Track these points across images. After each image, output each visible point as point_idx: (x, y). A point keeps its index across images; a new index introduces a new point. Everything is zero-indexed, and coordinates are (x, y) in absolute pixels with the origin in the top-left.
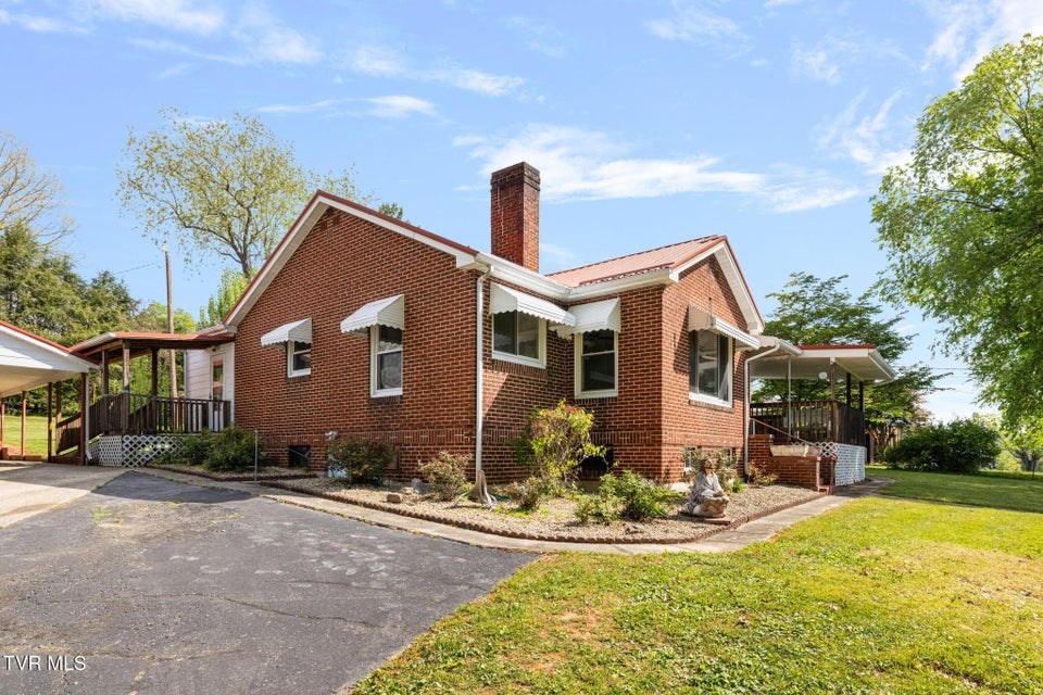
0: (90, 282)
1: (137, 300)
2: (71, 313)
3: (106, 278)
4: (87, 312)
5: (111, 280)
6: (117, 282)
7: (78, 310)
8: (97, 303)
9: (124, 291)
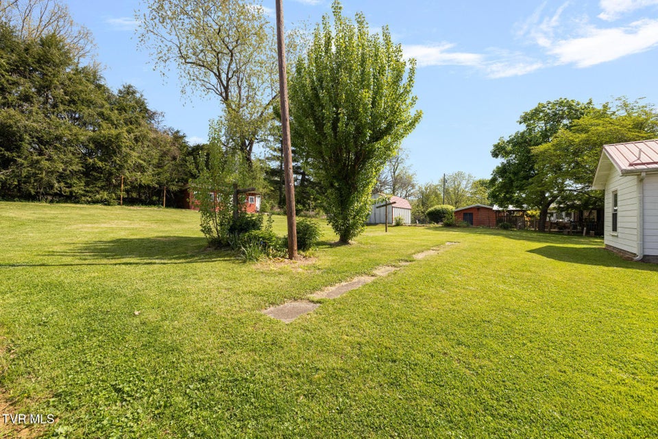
0: (116, 93)
1: (153, 110)
2: (101, 115)
3: (129, 91)
4: (114, 115)
5: (134, 92)
6: (138, 95)
7: (107, 112)
8: (122, 109)
9: (143, 104)
